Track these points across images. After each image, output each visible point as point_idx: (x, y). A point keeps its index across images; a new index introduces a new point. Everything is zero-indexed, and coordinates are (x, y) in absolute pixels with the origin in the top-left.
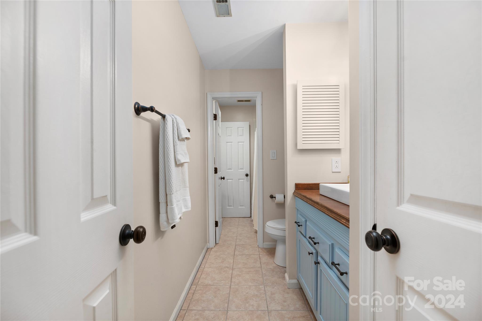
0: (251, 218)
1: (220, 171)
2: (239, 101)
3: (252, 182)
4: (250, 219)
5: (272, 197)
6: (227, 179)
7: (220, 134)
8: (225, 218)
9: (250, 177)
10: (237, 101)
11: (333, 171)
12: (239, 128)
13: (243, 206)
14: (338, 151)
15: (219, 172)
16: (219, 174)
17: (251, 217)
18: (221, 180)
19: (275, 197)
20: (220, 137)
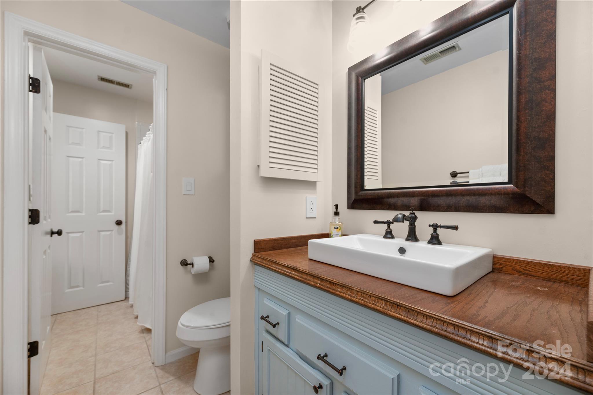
0: (128, 301)
1: (50, 217)
2: (103, 79)
3: (129, 235)
4: (124, 304)
5: (184, 263)
6: (68, 233)
7: (50, 132)
8: (58, 315)
9: (126, 226)
10: (97, 78)
11: (307, 217)
12: (102, 134)
13: (108, 282)
14: (311, 184)
15: (45, 219)
16: (45, 224)
17: (127, 298)
18: (51, 236)
19: (192, 264)
20: (50, 139)
